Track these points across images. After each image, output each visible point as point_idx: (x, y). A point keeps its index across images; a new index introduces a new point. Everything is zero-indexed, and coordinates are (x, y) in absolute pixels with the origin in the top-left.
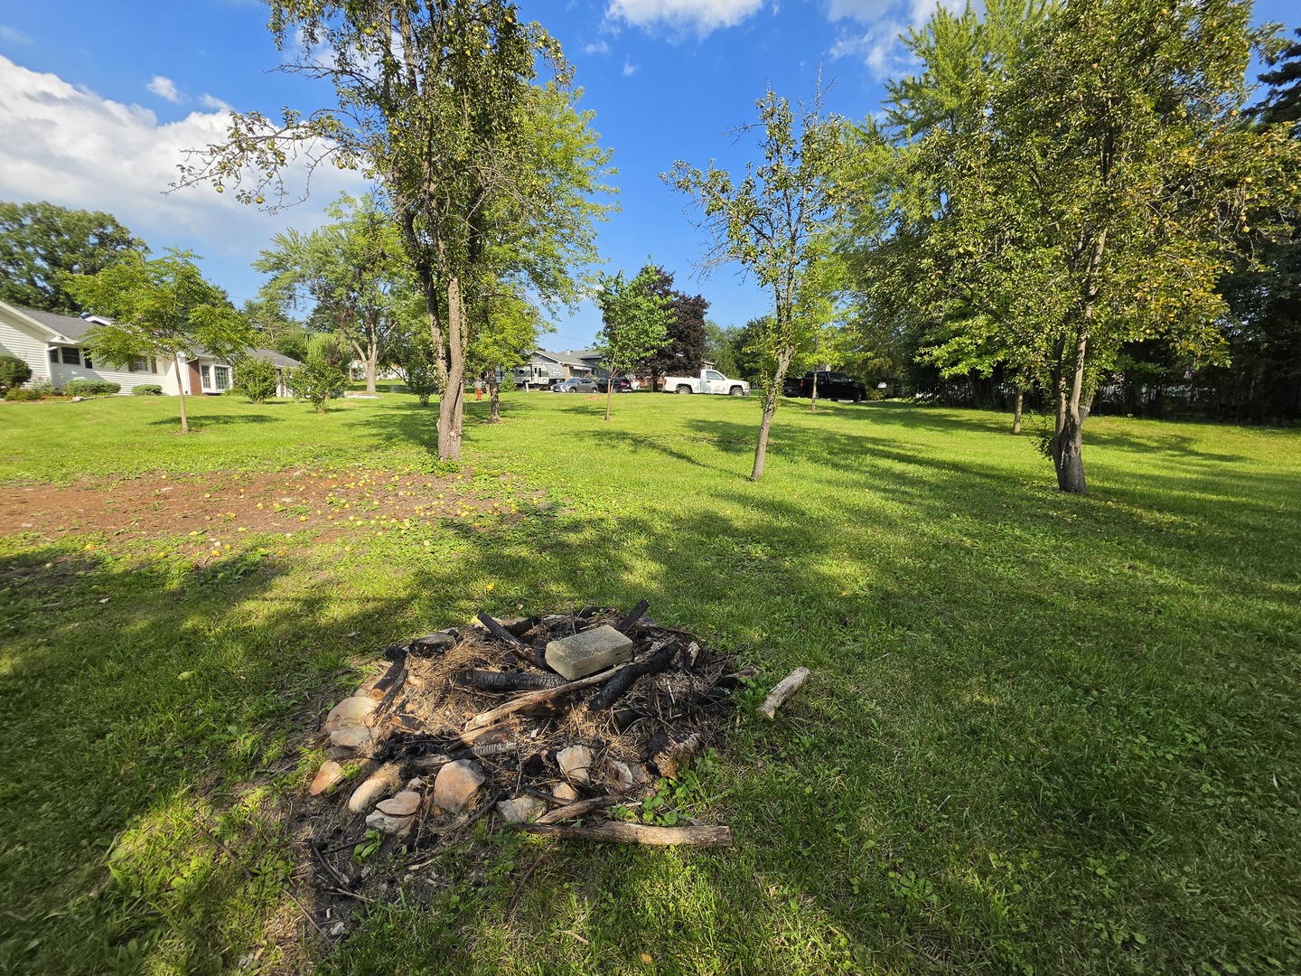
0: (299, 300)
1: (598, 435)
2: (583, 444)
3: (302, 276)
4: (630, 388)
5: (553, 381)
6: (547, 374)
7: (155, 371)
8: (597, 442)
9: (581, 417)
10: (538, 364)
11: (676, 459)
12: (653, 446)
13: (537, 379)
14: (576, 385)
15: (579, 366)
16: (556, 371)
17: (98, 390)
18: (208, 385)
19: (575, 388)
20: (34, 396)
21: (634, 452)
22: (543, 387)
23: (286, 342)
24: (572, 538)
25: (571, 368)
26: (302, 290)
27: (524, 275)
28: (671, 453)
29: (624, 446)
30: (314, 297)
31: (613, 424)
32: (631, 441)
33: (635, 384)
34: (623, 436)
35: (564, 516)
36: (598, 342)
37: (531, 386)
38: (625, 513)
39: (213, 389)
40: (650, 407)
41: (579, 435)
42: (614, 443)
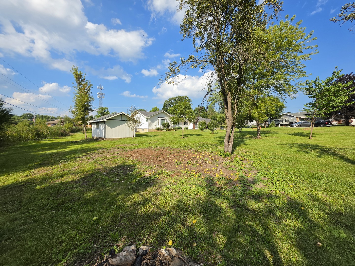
0: (216, 107)
1: (301, 146)
2: (291, 150)
3: (217, 101)
4: (331, 124)
5: (291, 123)
6: (288, 121)
7: (188, 125)
8: (298, 149)
9: (297, 137)
10: (285, 117)
11: (350, 164)
12: (334, 154)
13: (284, 123)
14: (301, 124)
15: (304, 117)
16: (292, 120)
17: (179, 128)
18: (196, 127)
19: (300, 125)
20: (170, 130)
21: (319, 157)
22: (287, 125)
23: (213, 117)
24: (252, 204)
25: (300, 118)
26: (217, 104)
27: (272, 88)
28: (347, 160)
29: (314, 153)
30: (219, 106)
31: (312, 141)
32: (320, 151)
33: (335, 123)
34: (315, 147)
35: (256, 188)
36: (306, 108)
37: (281, 125)
38: (295, 196)
39: (197, 128)
40: (340, 133)
41: (291, 146)
42: (308, 151)
